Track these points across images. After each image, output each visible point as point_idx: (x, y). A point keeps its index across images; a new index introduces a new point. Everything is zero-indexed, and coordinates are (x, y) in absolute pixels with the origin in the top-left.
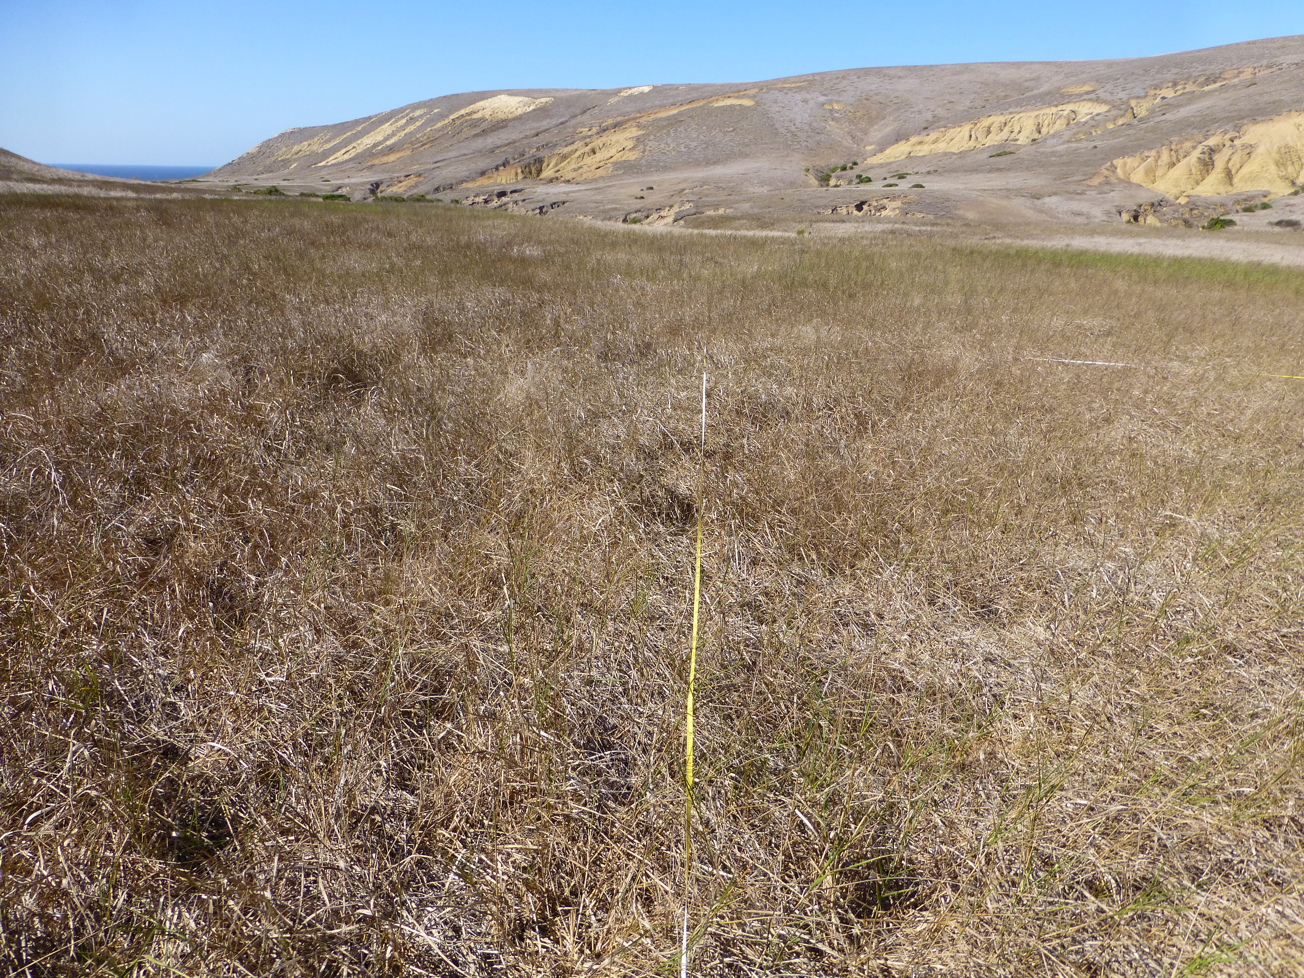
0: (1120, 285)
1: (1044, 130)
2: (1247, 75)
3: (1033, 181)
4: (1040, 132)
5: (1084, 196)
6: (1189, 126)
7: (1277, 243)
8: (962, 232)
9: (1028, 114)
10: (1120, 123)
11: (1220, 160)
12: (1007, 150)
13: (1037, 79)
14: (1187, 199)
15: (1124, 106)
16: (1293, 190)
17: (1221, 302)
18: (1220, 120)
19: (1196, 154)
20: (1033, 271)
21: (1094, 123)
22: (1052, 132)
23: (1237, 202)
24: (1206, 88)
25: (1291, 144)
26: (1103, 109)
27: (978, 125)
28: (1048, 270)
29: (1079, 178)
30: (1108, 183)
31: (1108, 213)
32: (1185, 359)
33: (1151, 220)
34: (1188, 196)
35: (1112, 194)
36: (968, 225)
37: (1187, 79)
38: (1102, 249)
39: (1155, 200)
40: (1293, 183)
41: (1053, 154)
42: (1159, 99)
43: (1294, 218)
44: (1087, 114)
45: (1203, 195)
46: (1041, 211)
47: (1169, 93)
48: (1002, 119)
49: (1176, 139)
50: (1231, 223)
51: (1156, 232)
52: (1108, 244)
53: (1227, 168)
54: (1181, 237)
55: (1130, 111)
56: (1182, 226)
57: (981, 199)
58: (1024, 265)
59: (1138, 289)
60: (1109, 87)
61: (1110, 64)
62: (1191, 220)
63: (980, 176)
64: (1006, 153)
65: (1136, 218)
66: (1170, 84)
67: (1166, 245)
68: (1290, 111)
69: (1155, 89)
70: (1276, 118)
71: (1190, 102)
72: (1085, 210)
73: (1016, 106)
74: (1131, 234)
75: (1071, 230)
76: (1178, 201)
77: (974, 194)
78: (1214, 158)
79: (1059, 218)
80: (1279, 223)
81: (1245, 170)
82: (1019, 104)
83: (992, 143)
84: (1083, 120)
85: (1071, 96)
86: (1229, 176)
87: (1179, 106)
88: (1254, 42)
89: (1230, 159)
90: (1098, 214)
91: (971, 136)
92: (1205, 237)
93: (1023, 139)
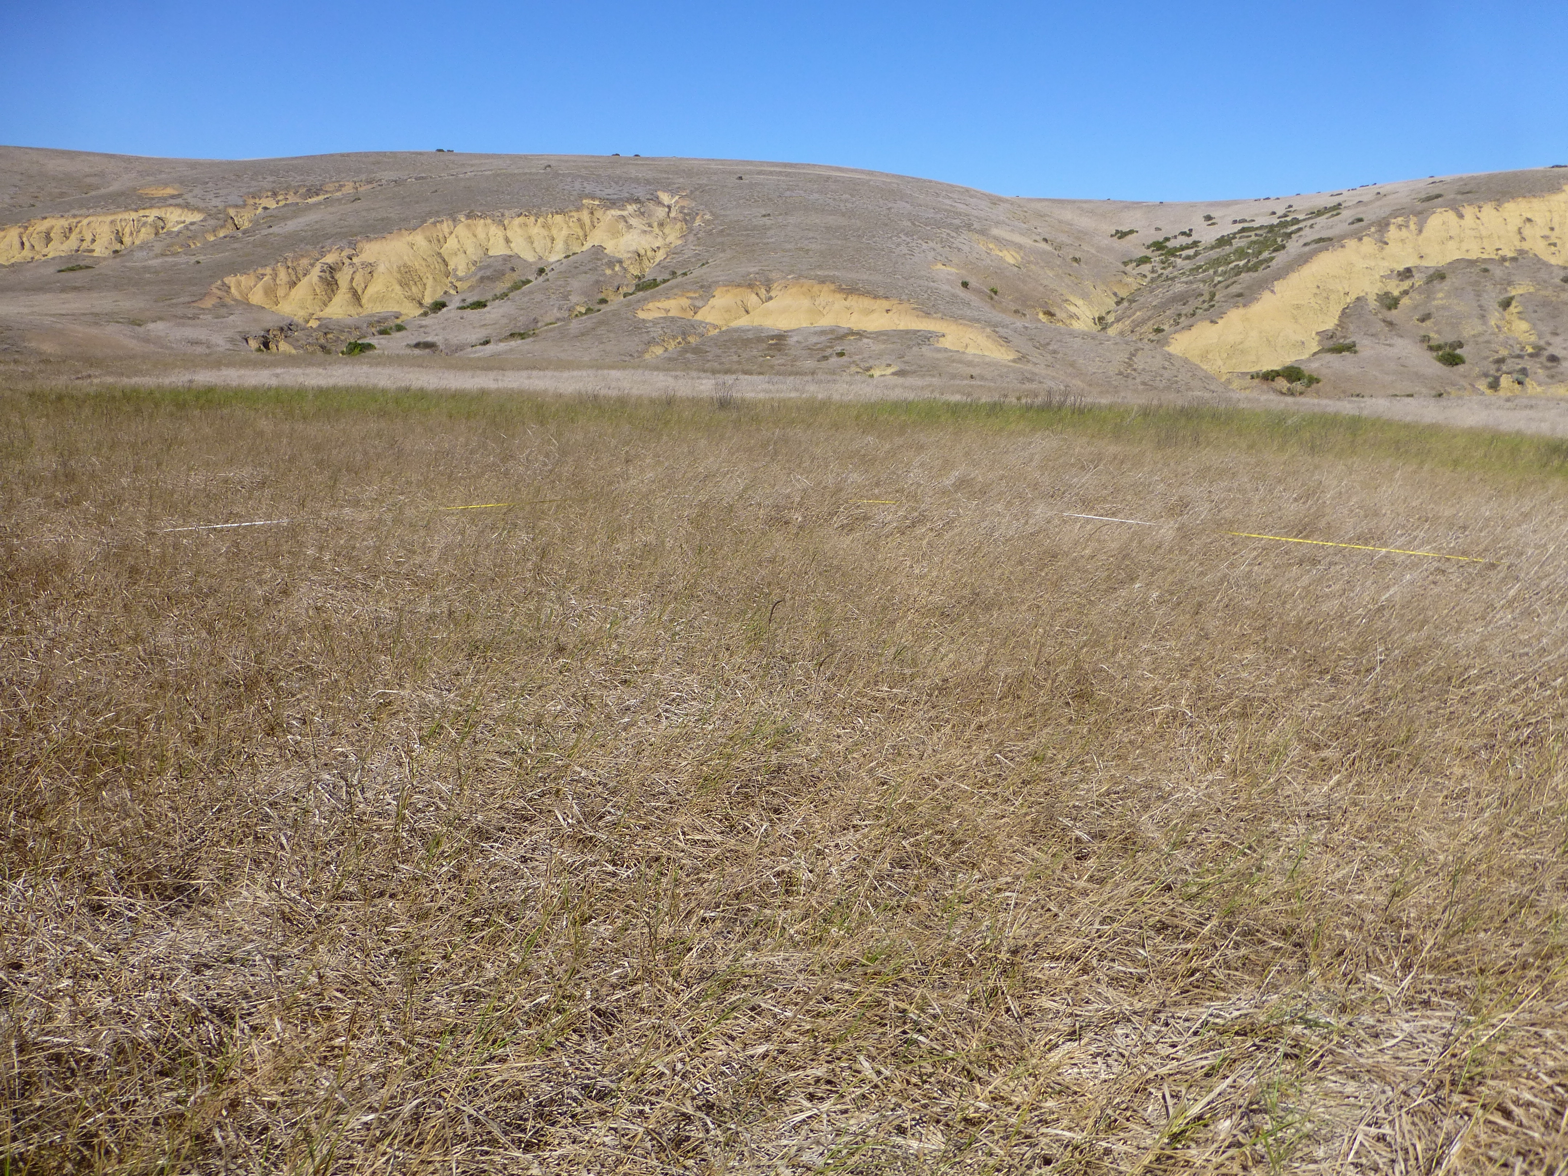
0: (264, 424)
1: (127, 240)
2: (349, 188)
3: (128, 304)
4: (122, 243)
5: (198, 321)
6: (301, 241)
7: (420, 366)
8: (41, 371)
9: (100, 219)
10: (222, 235)
11: (343, 278)
12: (82, 263)
13: (102, 174)
14: (318, 323)
15: (221, 216)
16: (422, 311)
17: (379, 435)
18: (332, 236)
19: (316, 272)
20: (151, 416)
21: (189, 234)
22: (137, 242)
23: (370, 324)
24: (309, 201)
25: (409, 263)
26: (197, 217)
27: (31, 229)
28: (172, 415)
29: (187, 299)
30: (224, 305)
31: (232, 341)
32: (356, 503)
33: (284, 347)
34: (319, 319)
35: (231, 317)
36: (47, 361)
37: (287, 189)
38: (234, 384)
39: (283, 324)
40: (421, 304)
41: (146, 269)
42: (260, 210)
43: (429, 339)
44: (178, 223)
45: (335, 317)
46: (147, 340)
47: (272, 204)
48: (64, 223)
49: (291, 255)
50: (370, 347)
51: (290, 361)
52: (239, 377)
53: (352, 288)
54: (321, 364)
55: (230, 221)
56: (320, 353)
57: (59, 326)
58: (138, 411)
59: (286, 427)
60: (198, 191)
61: (193, 165)
62: (328, 346)
63: (49, 296)
64: (80, 268)
65: (266, 345)
66: (269, 194)
67: (308, 375)
68: (400, 229)
69: (254, 197)
70: (389, 236)
71: (295, 215)
72: (203, 337)
73: (81, 207)
74: (264, 365)
75: (191, 363)
76: (310, 324)
77: (47, 320)
78: (337, 277)
79: (172, 348)
80: (417, 345)
81: (371, 290)
82: (82, 204)
83: (57, 254)
84: (176, 229)
85: (153, 199)
86: (356, 297)
87: (285, 219)
88: (348, 155)
89: (352, 279)
90: (220, 341)
91: (23, 244)
92: (347, 364)
93: (100, 250)
